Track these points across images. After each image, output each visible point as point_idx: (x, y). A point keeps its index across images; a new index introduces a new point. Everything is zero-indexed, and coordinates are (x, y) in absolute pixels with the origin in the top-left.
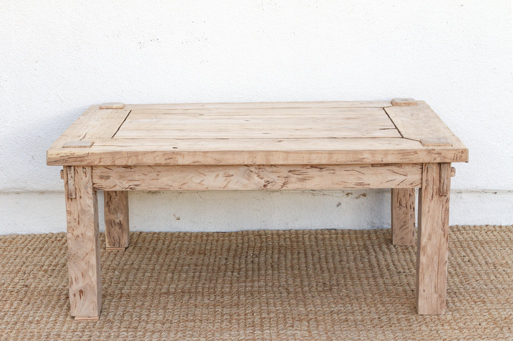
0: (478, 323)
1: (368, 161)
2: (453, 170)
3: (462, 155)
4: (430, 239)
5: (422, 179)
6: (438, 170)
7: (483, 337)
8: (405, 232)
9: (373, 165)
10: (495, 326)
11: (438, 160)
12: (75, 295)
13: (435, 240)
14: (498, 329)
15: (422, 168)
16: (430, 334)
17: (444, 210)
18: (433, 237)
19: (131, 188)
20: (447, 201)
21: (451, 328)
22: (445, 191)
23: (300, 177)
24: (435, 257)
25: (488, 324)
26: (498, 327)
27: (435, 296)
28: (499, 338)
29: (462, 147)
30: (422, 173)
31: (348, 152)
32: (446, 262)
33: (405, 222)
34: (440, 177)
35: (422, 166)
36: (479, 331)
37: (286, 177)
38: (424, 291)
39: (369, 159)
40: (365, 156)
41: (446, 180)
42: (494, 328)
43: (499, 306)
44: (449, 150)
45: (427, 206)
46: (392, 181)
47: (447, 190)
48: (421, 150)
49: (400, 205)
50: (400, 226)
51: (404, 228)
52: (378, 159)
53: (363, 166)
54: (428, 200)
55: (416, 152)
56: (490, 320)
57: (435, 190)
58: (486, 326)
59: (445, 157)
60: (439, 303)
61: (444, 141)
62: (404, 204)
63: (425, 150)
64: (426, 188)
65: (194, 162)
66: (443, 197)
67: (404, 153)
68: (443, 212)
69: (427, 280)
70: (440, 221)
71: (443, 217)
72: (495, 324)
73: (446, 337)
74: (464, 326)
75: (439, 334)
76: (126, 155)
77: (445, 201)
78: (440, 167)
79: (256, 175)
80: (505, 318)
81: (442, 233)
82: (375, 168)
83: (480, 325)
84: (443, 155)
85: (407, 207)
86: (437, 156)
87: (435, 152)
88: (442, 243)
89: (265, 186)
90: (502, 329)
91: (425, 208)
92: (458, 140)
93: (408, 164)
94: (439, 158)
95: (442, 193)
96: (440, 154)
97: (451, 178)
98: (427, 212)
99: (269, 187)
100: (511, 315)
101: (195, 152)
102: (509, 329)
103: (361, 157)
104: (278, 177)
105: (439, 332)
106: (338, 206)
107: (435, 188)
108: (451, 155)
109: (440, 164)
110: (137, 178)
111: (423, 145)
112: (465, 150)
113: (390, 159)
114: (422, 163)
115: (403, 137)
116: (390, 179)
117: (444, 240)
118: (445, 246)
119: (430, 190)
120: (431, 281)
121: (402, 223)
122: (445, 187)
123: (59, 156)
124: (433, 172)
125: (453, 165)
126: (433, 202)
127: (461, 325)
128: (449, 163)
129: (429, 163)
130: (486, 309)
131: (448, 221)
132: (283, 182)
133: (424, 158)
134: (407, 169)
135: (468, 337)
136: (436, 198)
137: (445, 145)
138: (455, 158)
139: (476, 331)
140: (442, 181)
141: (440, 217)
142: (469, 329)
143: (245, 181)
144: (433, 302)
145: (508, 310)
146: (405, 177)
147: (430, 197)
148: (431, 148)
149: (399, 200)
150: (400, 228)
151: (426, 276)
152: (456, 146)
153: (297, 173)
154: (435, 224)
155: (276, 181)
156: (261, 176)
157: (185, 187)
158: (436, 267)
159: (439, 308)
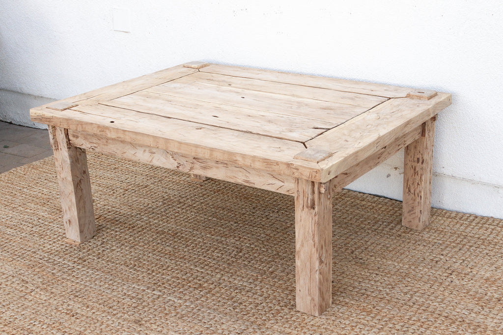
4: (302, 245)
5: (295, 188)
6: (306, 183)
8: (413, 216)
12: (66, 222)
13: (306, 248)
17: (313, 222)
18: (306, 245)
19: (92, 149)
23: (202, 165)
24: (308, 263)
27: (309, 298)
31: (224, 152)
32: (317, 270)
33: (413, 208)
37: (193, 163)
38: (300, 290)
44: (305, 167)
45: (300, 215)
46: (272, 184)
48: (282, 163)
49: (409, 191)
50: (408, 211)
51: (412, 212)
54: (300, 211)
59: (302, 174)
60: (313, 305)
61: (318, 155)
62: (412, 191)
64: (297, 198)
65: (118, 138)
66: (312, 210)
68: (313, 224)
69: (302, 282)
70: (310, 231)
71: (313, 228)
76: (75, 123)
77: (313, 214)
79: (171, 156)
81: (313, 243)
84: (300, 171)
85: (415, 195)
86: (295, 170)
87: (293, 167)
88: (313, 252)
89: (178, 167)
98: (299, 220)
99: (181, 168)
101: (117, 129)
103: (235, 159)
104: (187, 161)
106: (388, 177)
108: (307, 173)
110: (94, 141)
113: (257, 166)
115: (304, 142)
116: (270, 182)
117: (314, 250)
118: (316, 255)
119: (301, 200)
120: (305, 284)
121: (410, 208)
124: (303, 185)
126: (304, 212)
132: (190, 166)
134: (284, 176)
136: (306, 209)
138: (310, 176)
141: (311, 228)
143: (164, 160)
144: (307, 302)
146: (282, 184)
147: (301, 207)
149: (408, 186)
150: (408, 212)
151: (301, 278)
153: (200, 161)
154: (306, 234)
155: (185, 165)
156: (175, 158)
157: (125, 156)
158: (309, 272)
159: (313, 311)
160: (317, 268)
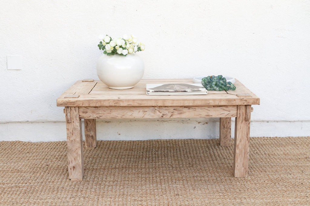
0: (264, 181)
1: (212, 104)
2: (252, 109)
3: (257, 101)
4: (241, 141)
5: (237, 113)
6: (245, 108)
7: (267, 187)
8: (226, 140)
9: (214, 106)
10: (272, 182)
11: (245, 104)
12: (71, 169)
13: (243, 142)
14: (273, 184)
15: (237, 108)
16: (241, 186)
17: (247, 127)
18: (242, 141)
19: (98, 118)
20: (249, 124)
21: (251, 183)
22: (248, 119)
23: (179, 112)
24: (243, 150)
25: (268, 182)
26: (273, 183)
27: (243, 168)
28: (274, 188)
29: (257, 98)
30: (237, 110)
31: (202, 100)
33: (226, 135)
34: (246, 112)
35: (238, 107)
36: (264, 185)
37: (173, 112)
38: (238, 166)
39: (212, 103)
40: (211, 102)
41: (249, 113)
42: (271, 184)
43: (273, 173)
44: (250, 99)
45: (239, 126)
46: (223, 114)
47: (249, 118)
48: (237, 99)
49: (224, 127)
50: (224, 137)
51: (226, 138)
52: (217, 103)
53: (209, 106)
54: (240, 123)
55: (235, 100)
56: (269, 180)
57: (243, 119)
58: (268, 183)
59: (249, 102)
60: (245, 171)
61: (248, 95)
63: (239, 99)
64: (239, 117)
65: (128, 105)
66: (247, 122)
67: (229, 100)
68: (247, 129)
69: (239, 161)
70: (245, 133)
72: (272, 181)
73: (249, 188)
74: (257, 182)
75: (245, 186)
76: (95, 102)
77: (248, 123)
78: (246, 107)
79: (158, 111)
80: (276, 179)
81: (247, 139)
82: (215, 108)
83: (264, 182)
84: (248, 101)
85: (227, 128)
86: (245, 101)
87: (244, 100)
88: (246, 144)
89: (162, 116)
90: (275, 184)
91: (238, 127)
92: (254, 95)
93: (231, 106)
94: (246, 103)
95: (247, 119)
96: (246, 101)
97: (251, 112)
98: (239, 129)
99: (164, 117)
100: (279, 177)
101: (129, 100)
102: (279, 184)
103: (209, 102)
104: (169, 112)
105: (245, 185)
106: (194, 128)
107: (243, 117)
108: (251, 101)
109: (246, 106)
110: (100, 113)
111: (238, 97)
112: (258, 99)
113: (223, 103)
114: (237, 105)
115: (228, 94)
116: (222, 113)
117: (247, 142)
118: (248, 145)
119: (241, 118)
120: (241, 162)
122: (248, 117)
123: (63, 102)
124: (243, 110)
125: (252, 106)
126: (242, 124)
127: (256, 182)
128: (250, 105)
129: (241, 105)
130: (267, 175)
131: (249, 133)
132: (171, 114)
133: (238, 103)
134: (230, 108)
135: (259, 188)
136: (244, 122)
137: (249, 97)
138: (254, 103)
139: (263, 184)
140: (247, 114)
141: (246, 131)
142: (260, 184)
143: (153, 114)
144: (242, 171)
145: (277, 175)
146: (229, 112)
147: (241, 121)
148: (242, 98)
149: (224, 125)
151: (238, 159)
152: (254, 97)
153: (178, 110)
154: (243, 135)
155: (168, 114)
156: (161, 112)
157: (124, 117)
158: (243, 155)
159: (245, 174)
160: (248, 151)
